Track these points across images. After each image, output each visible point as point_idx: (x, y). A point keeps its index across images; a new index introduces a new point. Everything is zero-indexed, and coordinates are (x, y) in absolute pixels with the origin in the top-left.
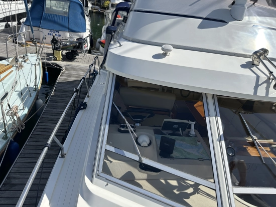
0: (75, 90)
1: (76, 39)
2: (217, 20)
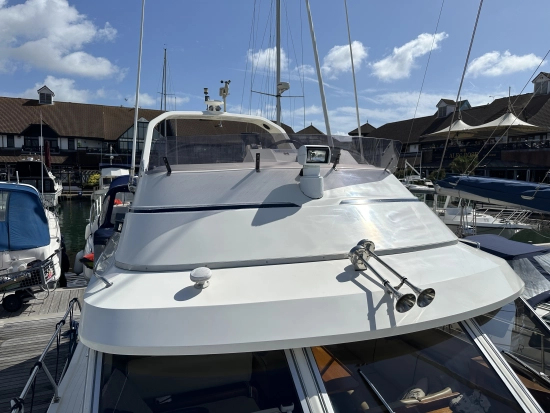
0: (13, 403)
1: (25, 266)
2: (282, 204)
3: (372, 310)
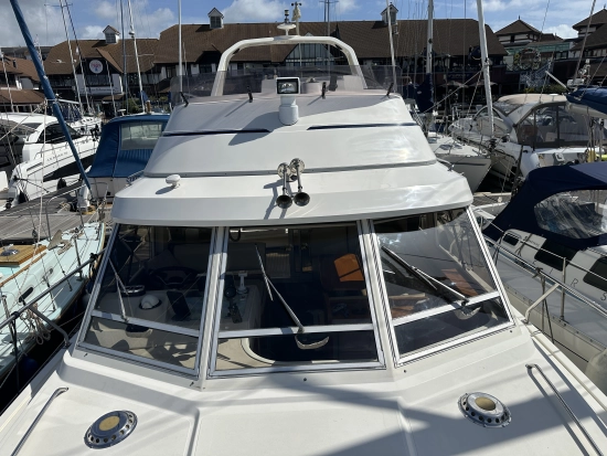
2: (256, 131)
3: (272, 207)
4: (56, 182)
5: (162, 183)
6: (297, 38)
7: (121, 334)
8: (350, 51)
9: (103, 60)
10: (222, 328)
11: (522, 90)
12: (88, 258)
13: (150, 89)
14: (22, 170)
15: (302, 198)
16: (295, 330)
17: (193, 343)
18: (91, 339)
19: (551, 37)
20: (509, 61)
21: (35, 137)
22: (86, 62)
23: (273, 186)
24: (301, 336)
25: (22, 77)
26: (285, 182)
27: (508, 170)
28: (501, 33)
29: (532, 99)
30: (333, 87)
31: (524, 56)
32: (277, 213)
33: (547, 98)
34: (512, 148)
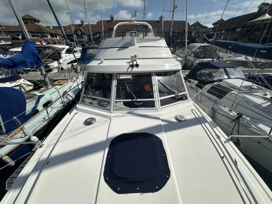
2: (124, 47)
3: (129, 68)
4: (71, 65)
5: (99, 62)
6: (136, 22)
7: (91, 101)
8: (150, 26)
9: (81, 30)
10: (116, 99)
11: (196, 42)
12: (81, 82)
13: (94, 40)
14: (61, 61)
15: (137, 66)
16: (135, 100)
17: (109, 103)
18: (83, 101)
19: (206, 27)
20: (193, 34)
21: (64, 52)
22: (76, 31)
23: (129, 62)
24: (136, 101)
25: (59, 35)
26: (132, 61)
27: (190, 64)
28: (192, 26)
29: (199, 45)
30: (146, 36)
31: (198, 33)
32: (130, 70)
33: (203, 45)
34: (192, 58)
